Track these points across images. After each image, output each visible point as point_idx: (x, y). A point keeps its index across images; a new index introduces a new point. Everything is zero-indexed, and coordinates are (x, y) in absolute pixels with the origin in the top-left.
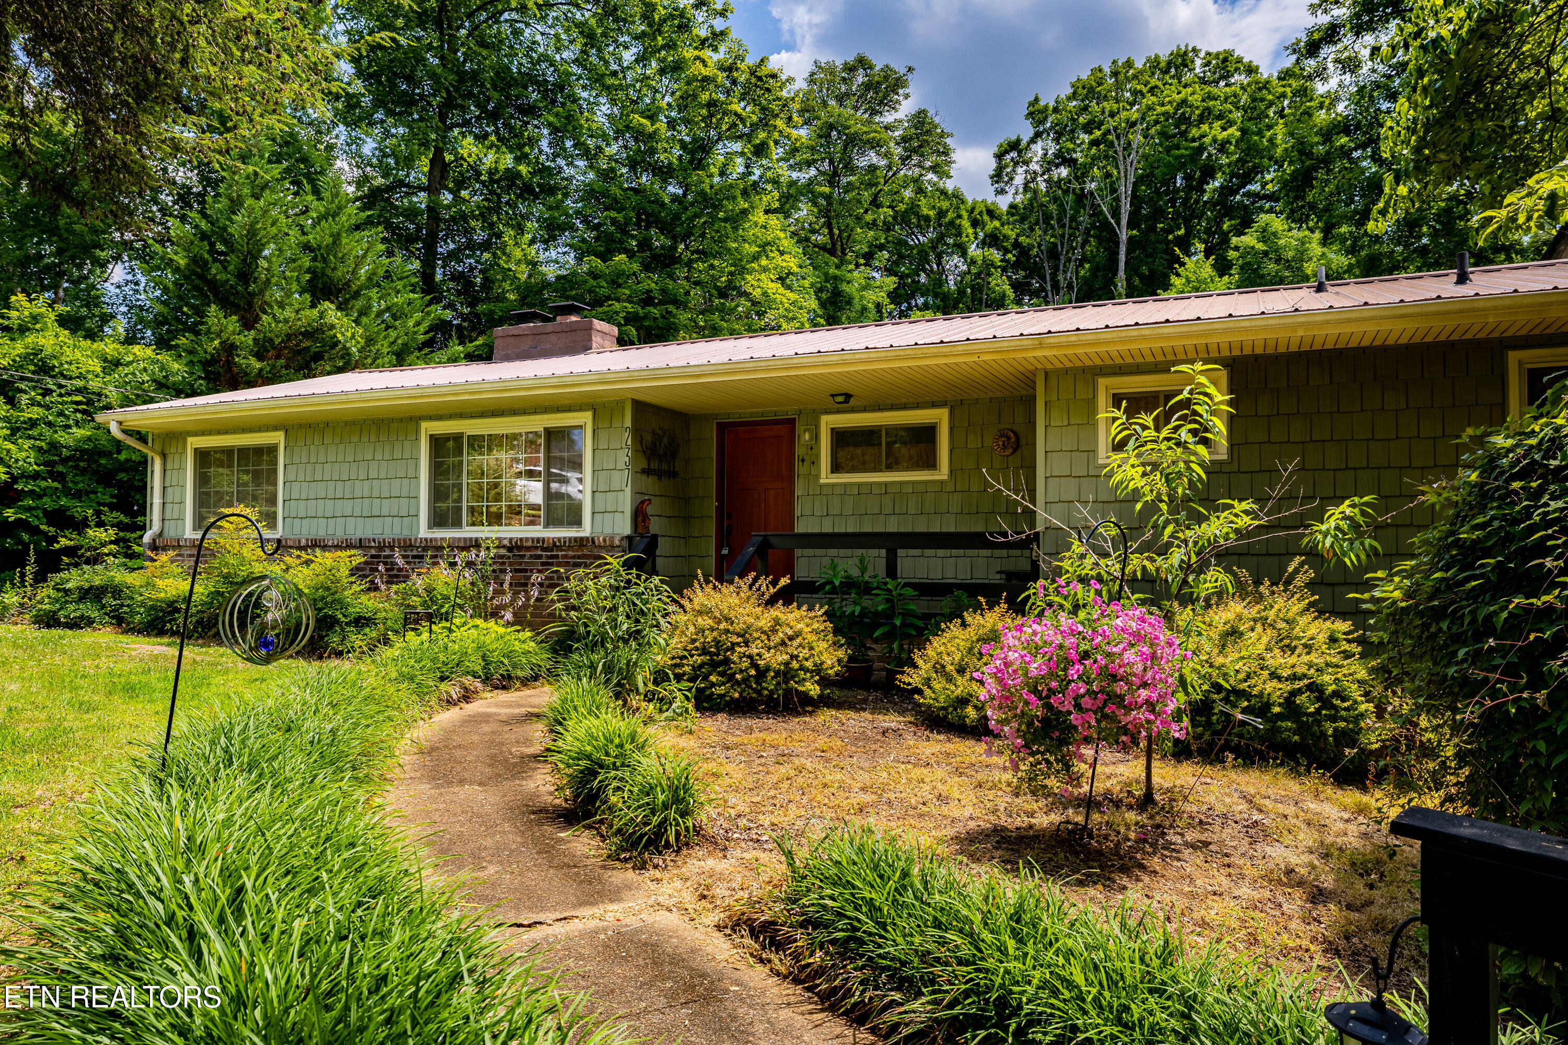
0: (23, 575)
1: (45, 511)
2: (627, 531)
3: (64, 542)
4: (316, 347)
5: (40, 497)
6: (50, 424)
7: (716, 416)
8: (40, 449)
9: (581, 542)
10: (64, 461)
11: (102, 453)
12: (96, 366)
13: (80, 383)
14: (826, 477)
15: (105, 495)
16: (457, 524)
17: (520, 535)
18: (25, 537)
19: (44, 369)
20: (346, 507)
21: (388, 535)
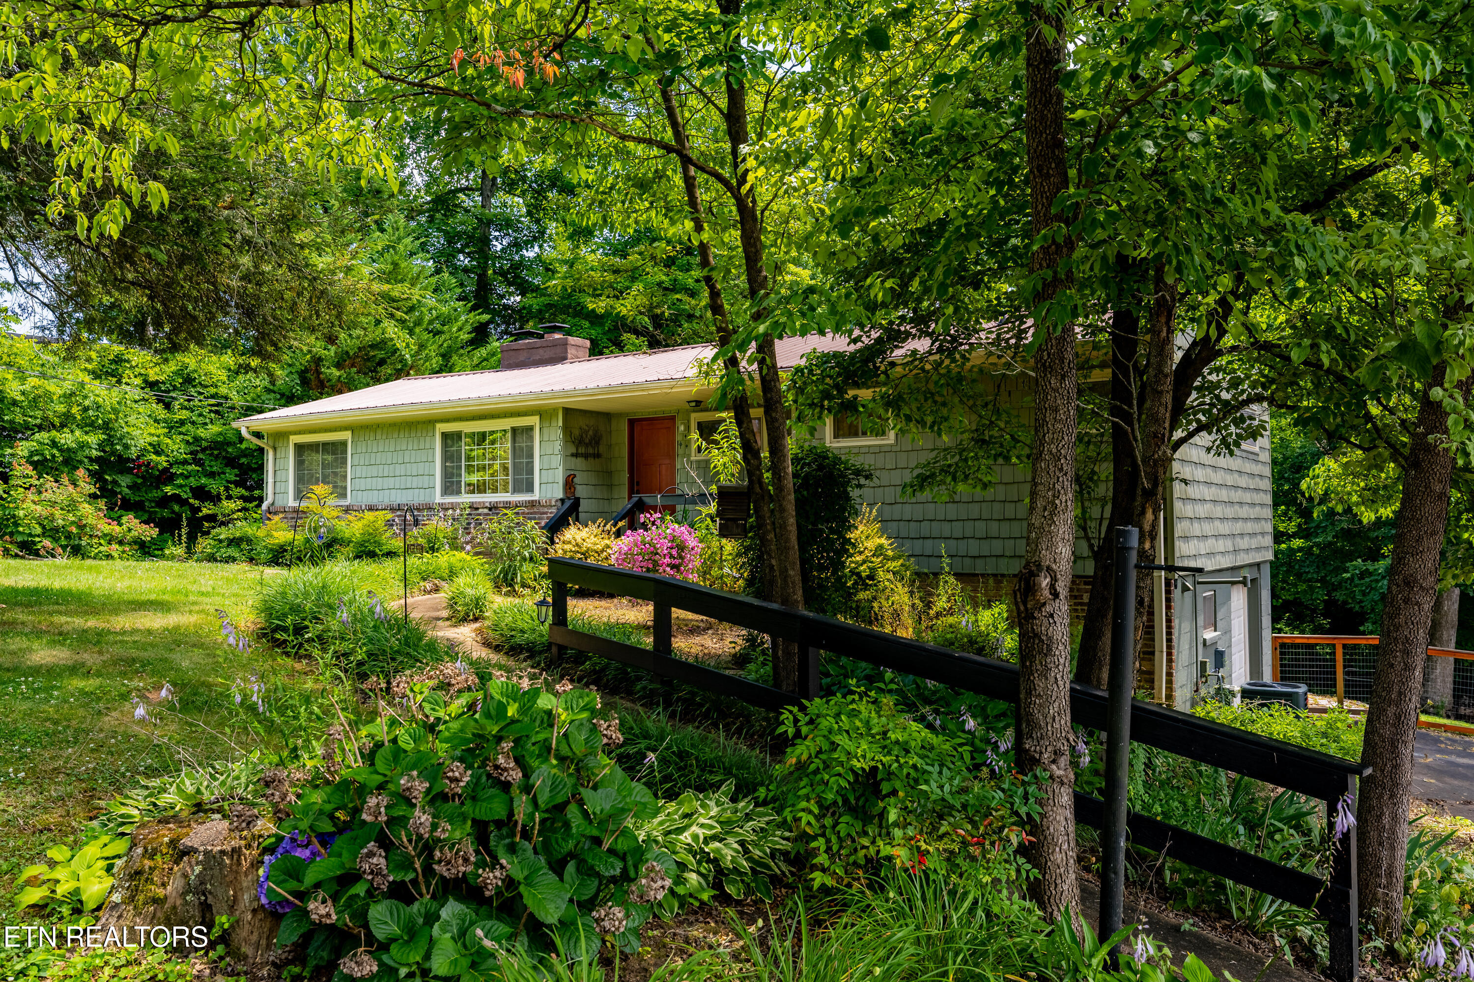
0: (180, 536)
1: (191, 488)
2: (560, 495)
3: (205, 511)
4: (381, 354)
5: (187, 477)
6: (193, 423)
7: (627, 414)
8: (188, 442)
9: (532, 504)
10: (204, 450)
11: (229, 444)
12: (223, 375)
13: (213, 390)
14: (694, 455)
15: (231, 474)
16: (459, 492)
17: (496, 499)
18: (176, 508)
19: (189, 380)
20: (390, 482)
21: (416, 502)
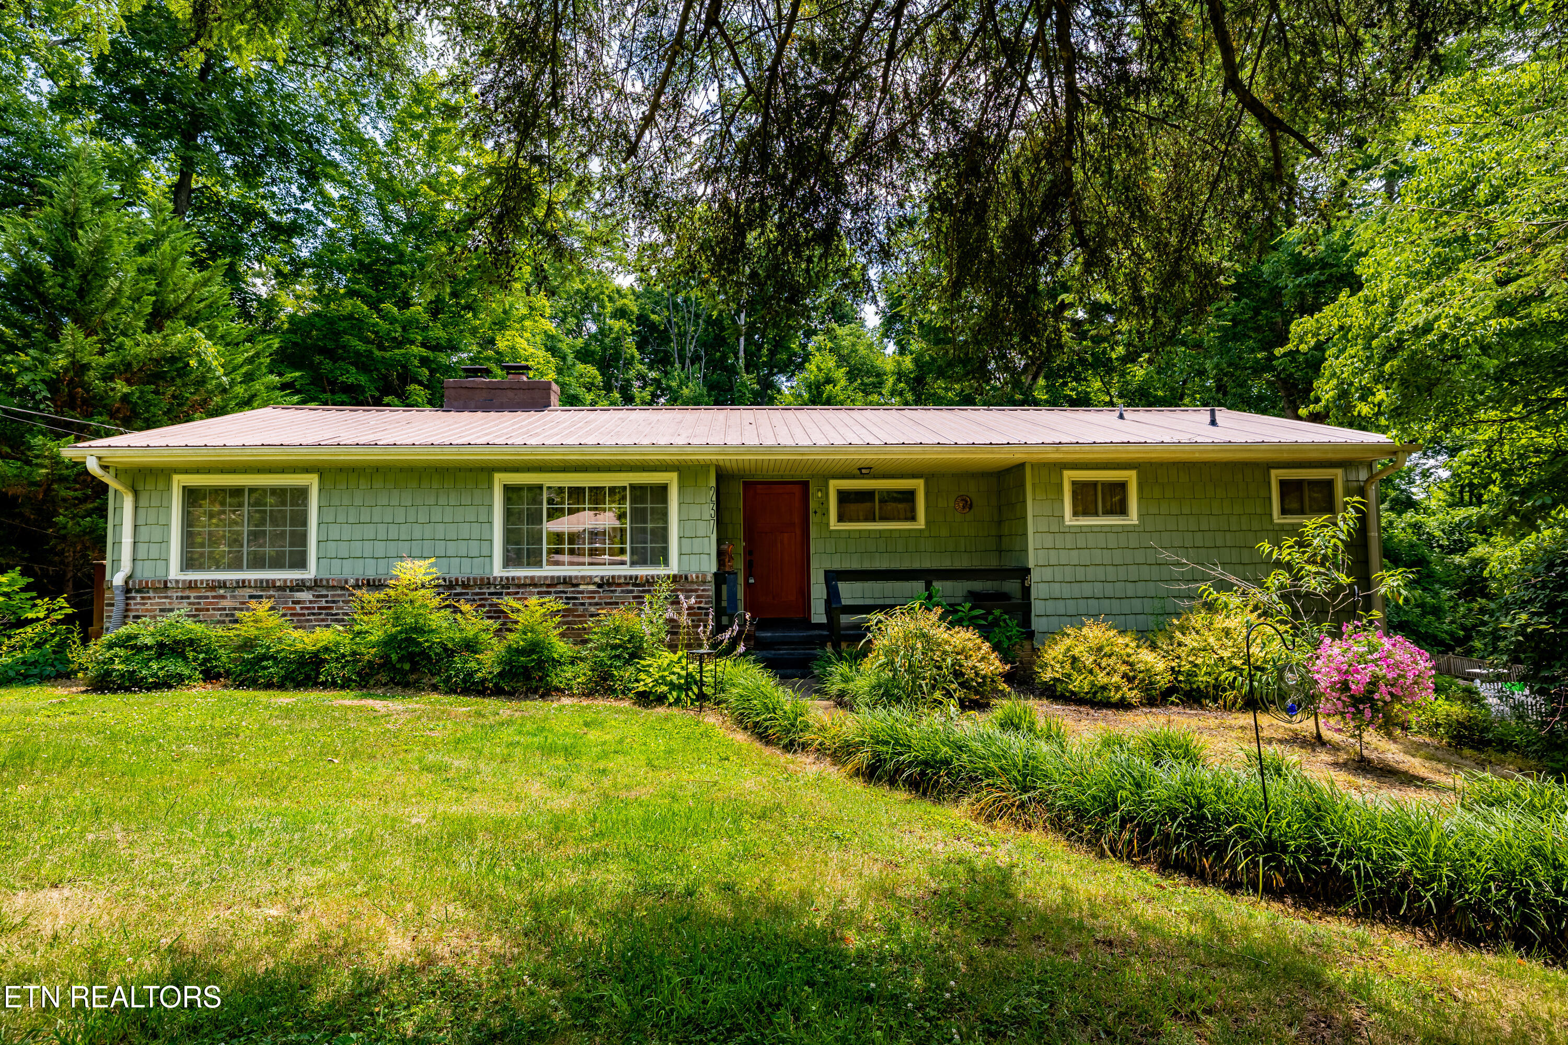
2: (714, 569)
7: (743, 476)
14: (834, 524)
16: (539, 564)
17: (611, 573)
